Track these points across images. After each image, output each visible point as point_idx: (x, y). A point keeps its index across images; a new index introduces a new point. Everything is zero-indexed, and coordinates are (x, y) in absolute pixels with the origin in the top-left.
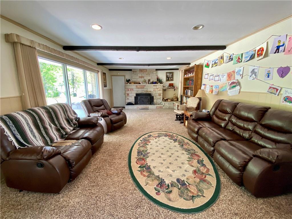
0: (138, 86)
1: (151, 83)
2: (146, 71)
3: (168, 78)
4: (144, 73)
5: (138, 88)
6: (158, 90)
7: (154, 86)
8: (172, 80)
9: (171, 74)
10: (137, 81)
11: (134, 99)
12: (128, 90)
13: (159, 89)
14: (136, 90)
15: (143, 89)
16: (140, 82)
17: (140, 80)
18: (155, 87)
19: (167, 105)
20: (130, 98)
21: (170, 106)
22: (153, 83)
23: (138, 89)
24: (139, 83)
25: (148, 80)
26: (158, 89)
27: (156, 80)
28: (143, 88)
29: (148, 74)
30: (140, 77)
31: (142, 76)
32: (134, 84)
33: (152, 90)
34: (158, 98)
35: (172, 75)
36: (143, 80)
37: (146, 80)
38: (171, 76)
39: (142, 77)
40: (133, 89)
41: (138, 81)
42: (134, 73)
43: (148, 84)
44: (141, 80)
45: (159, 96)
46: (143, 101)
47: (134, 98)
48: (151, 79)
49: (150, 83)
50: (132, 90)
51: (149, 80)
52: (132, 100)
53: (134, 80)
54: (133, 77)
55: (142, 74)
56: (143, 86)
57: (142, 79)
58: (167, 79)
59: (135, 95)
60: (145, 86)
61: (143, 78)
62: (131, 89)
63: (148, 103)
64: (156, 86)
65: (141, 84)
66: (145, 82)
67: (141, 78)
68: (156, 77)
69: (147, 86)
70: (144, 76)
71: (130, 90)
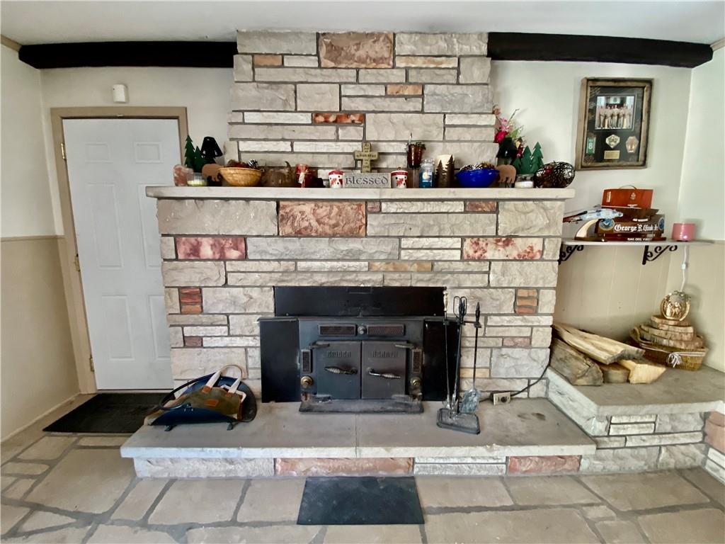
0: (297, 209)
1: (436, 182)
2: (381, 49)
3: (603, 135)
4: (365, 76)
5: (299, 234)
6: (513, 252)
7: (472, 207)
8: (639, 160)
9: (630, 100)
10: (293, 161)
11: (257, 342)
12: (195, 253)
13: (520, 245)
14: (278, 246)
15: (354, 244)
16: (322, 174)
17: (322, 147)
18: (482, 224)
19: (631, 430)
20: (215, 337)
21: (666, 440)
22: (457, 176)
23: (295, 245)
24: (314, 181)
25: (403, 148)
26: (508, 240)
27: (483, 154)
28: (353, 234)
29: (409, 91)
30: (320, 118)
31: (348, 105)
32: (260, 183)
33: (448, 251)
34: (513, 332)
35: (643, 115)
36: (357, 147)
37: (383, 154)
38: (626, 124)
39: (340, 119)
40: (241, 241)
41: (302, 161)
42: (263, 74)
43: (402, 192)
44: (334, 147)
45: (518, 320)
46: (347, 369)
47: (257, 331)
48: (436, 134)
49: (426, 176)
50: (234, 254)
51: (416, 153)
52: (237, 357)
53: (256, 148)
54: (250, 117)
55: (348, 90)
56: (348, 207)
57: (347, 143)
58: (591, 146)
59: (266, 304)
60: (371, 207)
61: (353, 132)
62: (219, 241)
63: (401, 381)
64: (495, 207)
65: (334, 192)
66: (374, 167)
67: (330, 131)
68: (492, 120)
69: (393, 208)
70: (360, 105)
71: (206, 251)
